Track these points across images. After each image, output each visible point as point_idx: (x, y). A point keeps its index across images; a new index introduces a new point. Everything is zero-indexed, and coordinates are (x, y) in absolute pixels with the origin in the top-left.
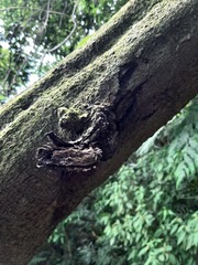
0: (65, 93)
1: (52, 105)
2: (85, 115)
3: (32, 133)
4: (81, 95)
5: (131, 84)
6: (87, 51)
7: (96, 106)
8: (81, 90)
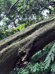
0: (20, 45)
1: (17, 47)
2: (25, 52)
3: (11, 53)
4: (24, 46)
5: (35, 46)
6: (25, 34)
7: (27, 50)
8: (24, 45)
